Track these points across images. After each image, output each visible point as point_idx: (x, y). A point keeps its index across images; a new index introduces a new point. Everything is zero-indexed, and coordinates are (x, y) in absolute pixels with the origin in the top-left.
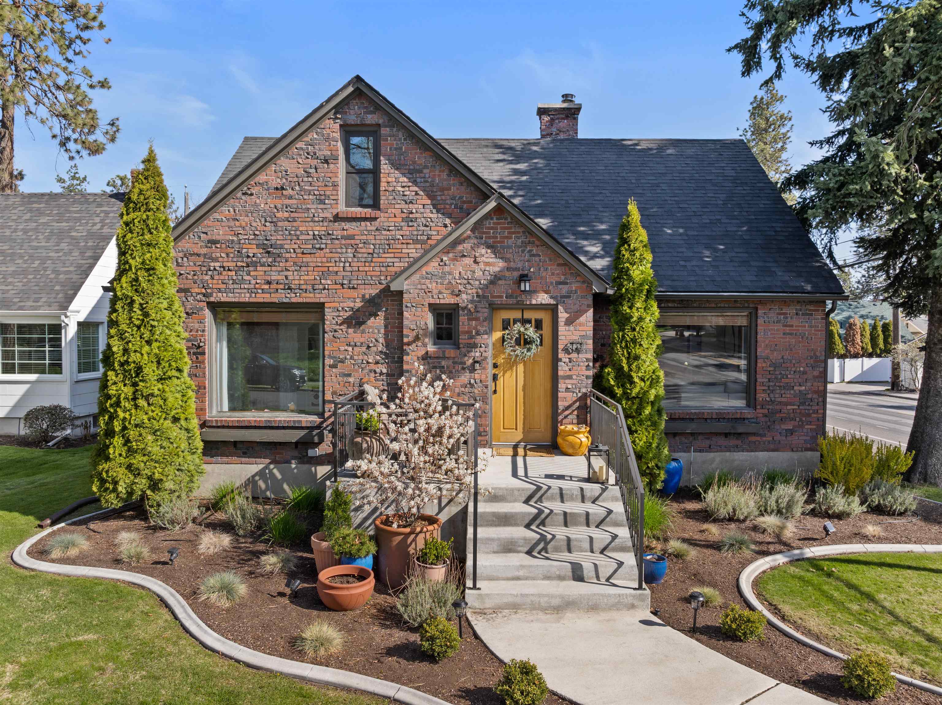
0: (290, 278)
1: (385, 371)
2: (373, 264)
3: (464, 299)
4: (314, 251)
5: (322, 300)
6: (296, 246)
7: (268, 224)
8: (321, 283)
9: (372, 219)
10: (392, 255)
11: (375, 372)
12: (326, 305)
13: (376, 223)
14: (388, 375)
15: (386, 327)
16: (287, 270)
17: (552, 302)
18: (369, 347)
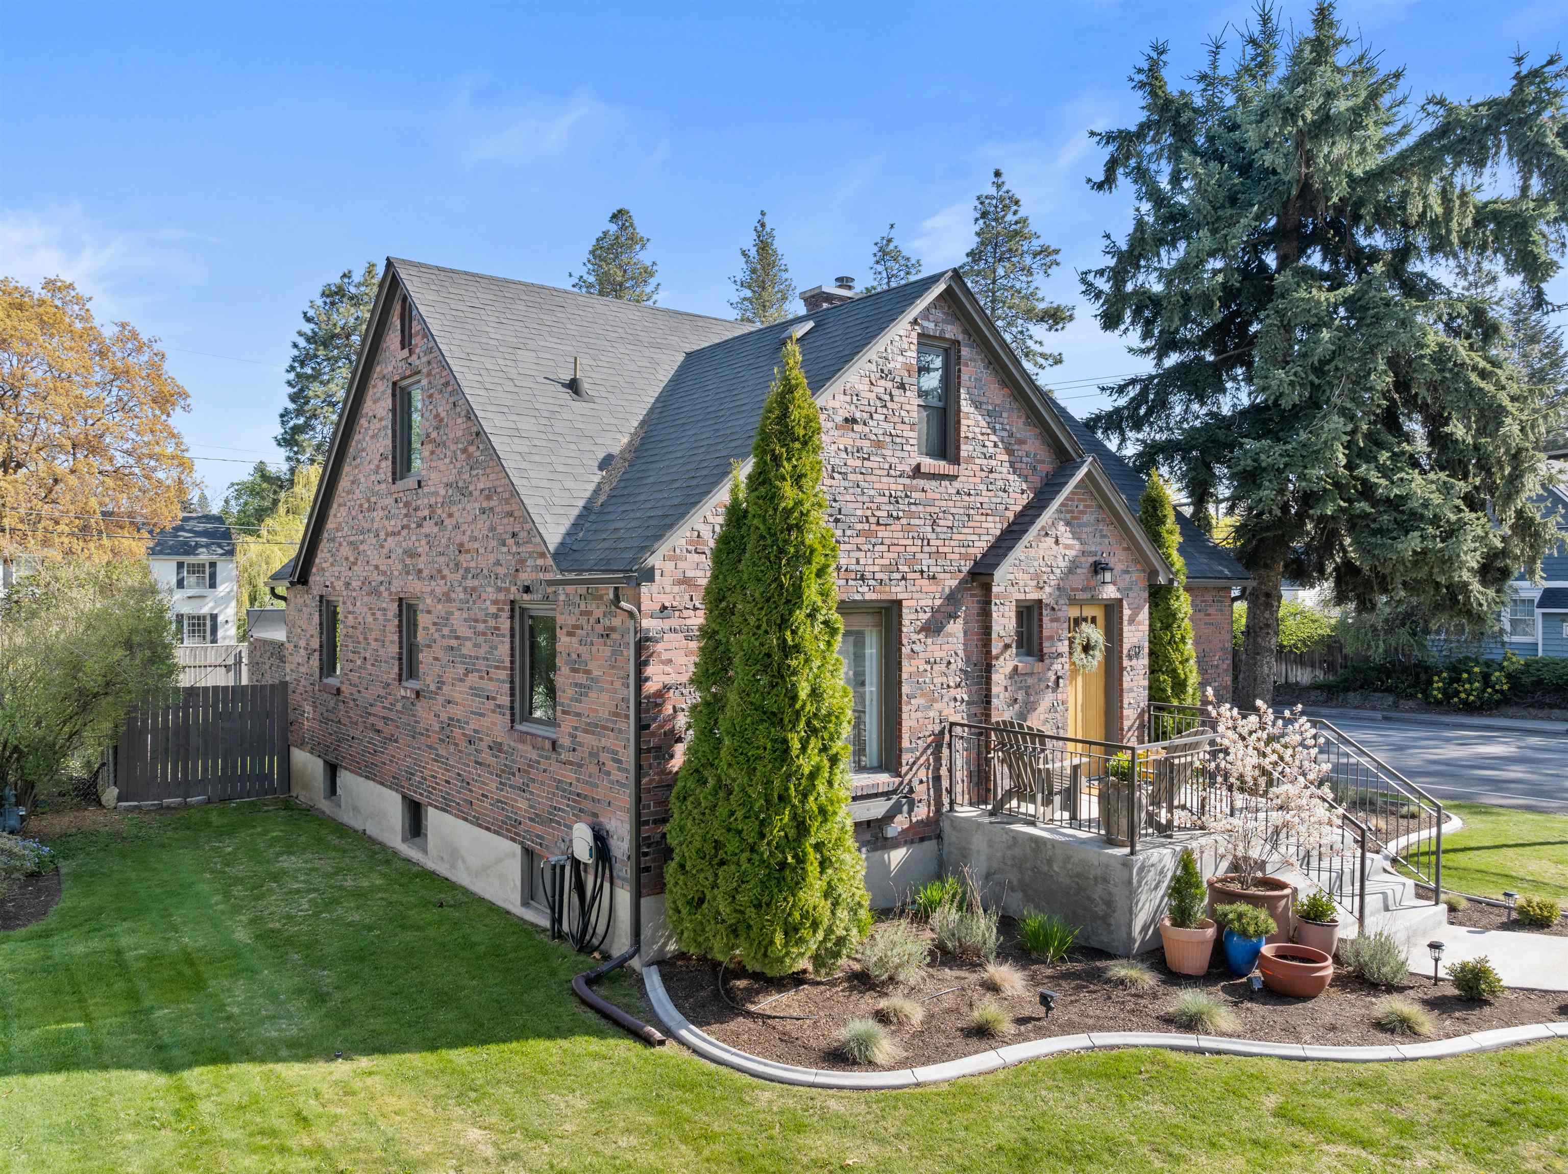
0: (862, 562)
1: (966, 698)
2: (953, 543)
3: (1046, 595)
4: (891, 521)
5: (900, 597)
6: (869, 513)
7: (836, 475)
8: (898, 570)
9: (953, 478)
10: (971, 531)
11: (955, 700)
12: (905, 603)
13: (956, 484)
14: (968, 703)
15: (965, 633)
16: (859, 549)
17: (1119, 596)
18: (949, 663)
